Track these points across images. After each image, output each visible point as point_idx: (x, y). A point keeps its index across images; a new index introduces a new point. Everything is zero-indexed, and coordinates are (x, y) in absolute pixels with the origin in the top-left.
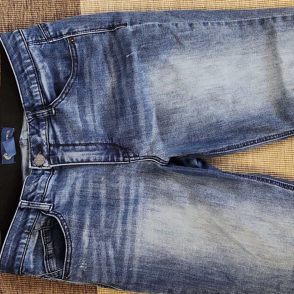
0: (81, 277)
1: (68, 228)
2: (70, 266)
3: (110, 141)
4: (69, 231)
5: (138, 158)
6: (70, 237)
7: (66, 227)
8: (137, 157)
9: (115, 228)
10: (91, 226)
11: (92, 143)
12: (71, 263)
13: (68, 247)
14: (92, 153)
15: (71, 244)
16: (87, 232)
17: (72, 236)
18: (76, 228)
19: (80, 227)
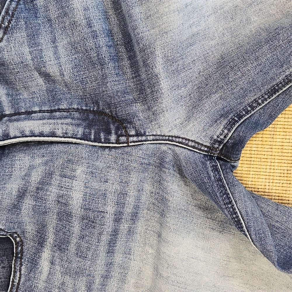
3: (94, 106)
5: (144, 138)
6: (22, 255)
8: (142, 135)
9: (94, 260)
10: (55, 246)
11: (62, 109)
13: (15, 272)
14: (59, 121)
15: (20, 267)
16: (48, 254)
17: (25, 254)
18: (33, 243)
19: (39, 243)
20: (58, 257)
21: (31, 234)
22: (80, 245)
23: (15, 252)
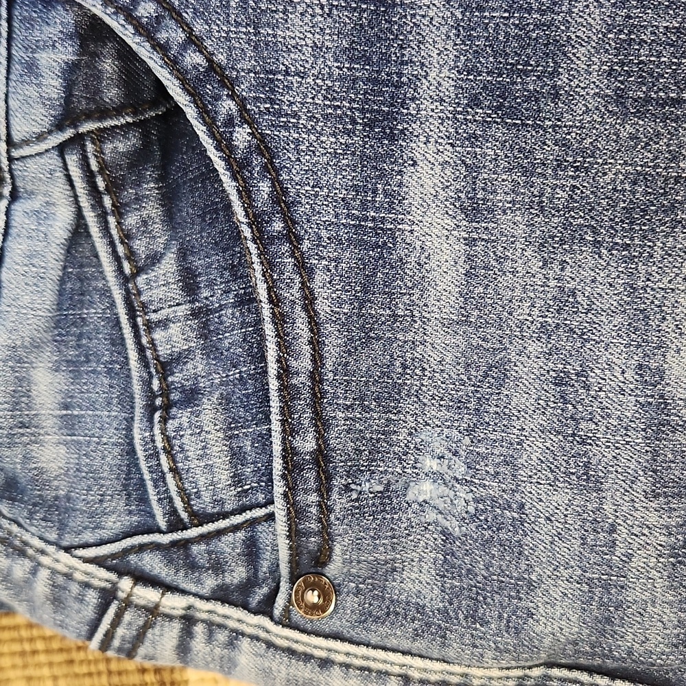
0: (433, 598)
1: (262, 145)
2: (324, 488)
4: (272, 170)
6: (290, 222)
7: (242, 136)
10: (475, 102)
12: (328, 460)
13: (280, 320)
15: (303, 283)
16: (438, 169)
17: (302, 210)
18: (334, 135)
19: (370, 125)
20: (503, 164)
21: (310, 80)
22: (630, 33)
23: (247, 215)
